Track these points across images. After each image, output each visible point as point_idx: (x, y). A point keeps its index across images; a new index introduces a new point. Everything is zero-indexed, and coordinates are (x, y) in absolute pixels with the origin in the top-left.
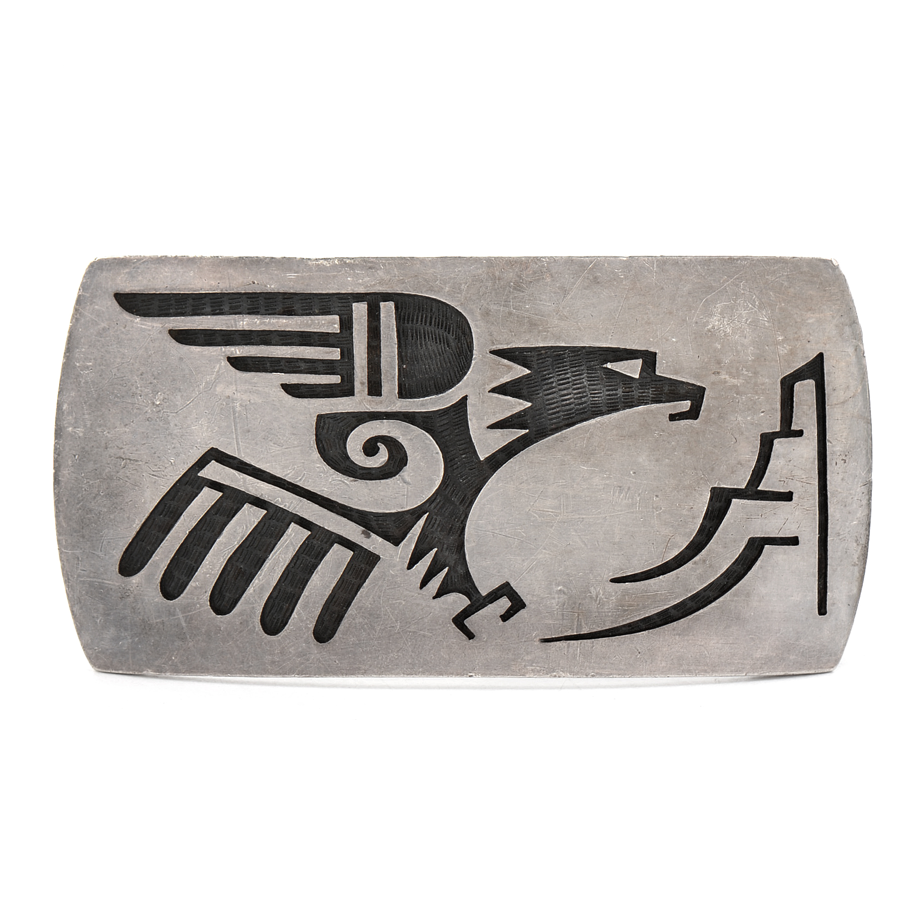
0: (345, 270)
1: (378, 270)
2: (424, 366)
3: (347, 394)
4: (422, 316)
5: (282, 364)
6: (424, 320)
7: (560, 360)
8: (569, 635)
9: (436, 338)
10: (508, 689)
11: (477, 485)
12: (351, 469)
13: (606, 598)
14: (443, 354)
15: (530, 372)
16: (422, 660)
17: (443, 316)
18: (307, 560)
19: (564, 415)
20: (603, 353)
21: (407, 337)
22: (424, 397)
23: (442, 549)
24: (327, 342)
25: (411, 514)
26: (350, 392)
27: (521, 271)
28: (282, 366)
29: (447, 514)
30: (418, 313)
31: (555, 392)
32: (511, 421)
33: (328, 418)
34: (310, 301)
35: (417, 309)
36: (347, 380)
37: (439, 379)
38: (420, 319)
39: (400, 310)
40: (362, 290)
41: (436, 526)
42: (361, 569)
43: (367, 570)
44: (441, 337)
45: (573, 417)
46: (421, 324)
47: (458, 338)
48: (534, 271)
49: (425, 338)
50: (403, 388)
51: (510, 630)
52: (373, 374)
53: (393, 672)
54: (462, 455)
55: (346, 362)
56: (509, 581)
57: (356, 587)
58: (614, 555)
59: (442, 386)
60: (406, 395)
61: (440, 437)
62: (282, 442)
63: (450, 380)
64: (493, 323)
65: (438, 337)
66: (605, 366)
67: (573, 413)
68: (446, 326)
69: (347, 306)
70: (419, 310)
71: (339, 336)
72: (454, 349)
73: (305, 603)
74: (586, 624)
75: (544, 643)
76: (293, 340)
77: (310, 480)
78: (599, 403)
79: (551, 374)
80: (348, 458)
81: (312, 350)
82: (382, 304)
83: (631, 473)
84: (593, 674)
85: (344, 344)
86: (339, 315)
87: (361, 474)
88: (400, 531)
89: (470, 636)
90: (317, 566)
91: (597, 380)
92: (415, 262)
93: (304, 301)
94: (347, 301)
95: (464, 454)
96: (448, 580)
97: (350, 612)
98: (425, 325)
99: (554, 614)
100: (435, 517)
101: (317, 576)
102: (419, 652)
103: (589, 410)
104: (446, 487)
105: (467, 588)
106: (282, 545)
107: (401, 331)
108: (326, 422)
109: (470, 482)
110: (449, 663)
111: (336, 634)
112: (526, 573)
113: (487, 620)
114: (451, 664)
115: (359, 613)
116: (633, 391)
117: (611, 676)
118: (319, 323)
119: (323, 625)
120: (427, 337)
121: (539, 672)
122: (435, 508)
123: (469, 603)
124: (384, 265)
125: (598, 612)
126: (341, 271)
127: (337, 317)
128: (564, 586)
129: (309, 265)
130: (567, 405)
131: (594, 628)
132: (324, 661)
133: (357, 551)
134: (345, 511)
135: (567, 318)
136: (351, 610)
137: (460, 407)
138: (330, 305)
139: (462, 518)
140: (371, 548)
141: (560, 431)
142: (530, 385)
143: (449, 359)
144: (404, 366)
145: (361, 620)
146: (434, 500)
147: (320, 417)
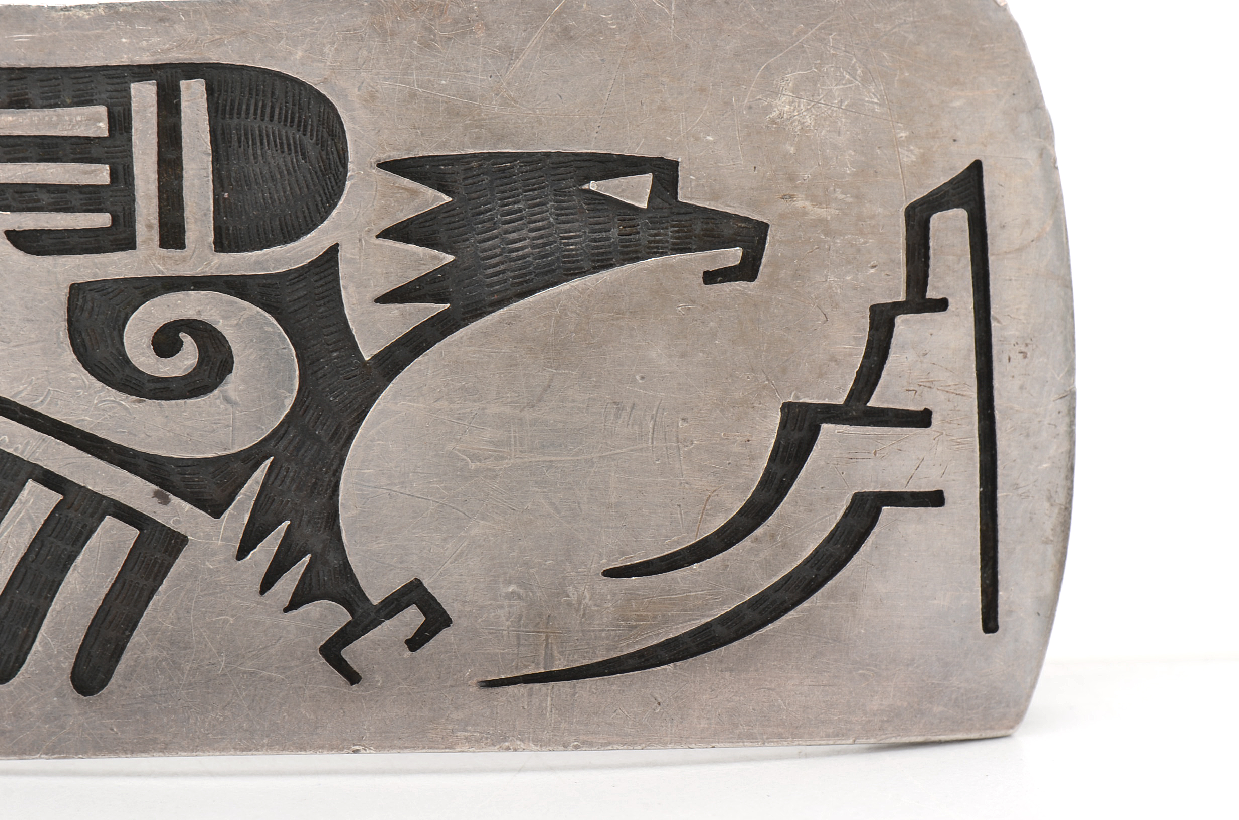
0: (117, 24)
1: (175, 23)
2: (260, 195)
3: (124, 246)
4: (256, 105)
5: (7, 195)
6: (259, 111)
7: (506, 177)
8: (530, 673)
9: (281, 144)
10: (424, 773)
11: (361, 406)
12: (134, 381)
13: (595, 605)
14: (295, 171)
15: (451, 199)
16: (267, 724)
17: (294, 105)
18: (59, 546)
19: (514, 278)
20: (583, 164)
21: (230, 142)
22: (261, 249)
23: (300, 523)
24: (86, 156)
25: (244, 461)
26: (129, 243)
27: (431, 20)
28: (7, 199)
29: (306, 460)
30: (248, 100)
31: (497, 237)
32: (419, 289)
33: (90, 290)
34: (57, 82)
35: (247, 93)
36: (124, 222)
37: (288, 217)
38: (252, 111)
39: (216, 95)
40: (146, 59)
41: (288, 481)
42: (156, 562)
43: (166, 563)
44: (291, 141)
45: (531, 280)
46: (255, 118)
47: (321, 143)
48: (454, 19)
49: (262, 144)
50: (224, 235)
51: (423, 665)
52: (169, 210)
53: (216, 745)
54: (332, 352)
55: (122, 190)
56: (420, 577)
57: (146, 593)
58: (608, 527)
59: (294, 229)
60: (230, 246)
61: (292, 321)
62: (9, 334)
63: (308, 219)
64: (382, 114)
65: (285, 141)
66: (586, 187)
67: (530, 273)
68: (299, 122)
69: (121, 91)
70: (251, 94)
71: (108, 143)
72: (314, 161)
73: (56, 623)
74: (562, 653)
75: (486, 689)
76: (27, 154)
77: (59, 403)
78: (577, 255)
79: (490, 204)
80: (127, 361)
81: (59, 169)
82: (183, 84)
83: (638, 377)
84: (576, 743)
85: (117, 158)
86: (107, 106)
87: (151, 390)
88: (223, 491)
89: (353, 677)
90: (75, 557)
91: (572, 214)
92: (241, 8)
93: (45, 84)
94: (122, 80)
95: (335, 351)
96: (311, 579)
97: (137, 638)
98: (263, 120)
99: (503, 637)
100: (286, 465)
101: (76, 575)
102: (261, 709)
103: (559, 267)
104: (305, 411)
105: (346, 592)
106: (12, 521)
107: (219, 132)
108: (89, 298)
109: (347, 401)
110: (317, 728)
111: (113, 680)
112: (451, 563)
113: (383, 649)
114: (319, 730)
115: (151, 640)
116: (638, 233)
117: (610, 747)
118: (71, 120)
119: (91, 665)
120: (265, 141)
121: (478, 741)
122: (285, 449)
123: (350, 618)
124: (186, 13)
125: (583, 631)
126: (108, 27)
127: (102, 110)
128: (520, 585)
129: (53, 18)
130: (520, 260)
131: (576, 661)
132: (93, 729)
133: (147, 529)
134: (123, 458)
135: (516, 102)
136: (139, 636)
137: (327, 266)
138: (92, 89)
139: (334, 467)
140: (171, 522)
141: (507, 306)
142: (452, 225)
143: (306, 181)
144: (226, 195)
145: (156, 653)
146: (284, 434)
147: (76, 290)
